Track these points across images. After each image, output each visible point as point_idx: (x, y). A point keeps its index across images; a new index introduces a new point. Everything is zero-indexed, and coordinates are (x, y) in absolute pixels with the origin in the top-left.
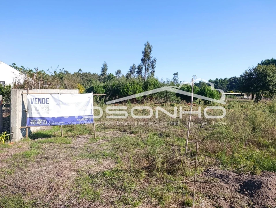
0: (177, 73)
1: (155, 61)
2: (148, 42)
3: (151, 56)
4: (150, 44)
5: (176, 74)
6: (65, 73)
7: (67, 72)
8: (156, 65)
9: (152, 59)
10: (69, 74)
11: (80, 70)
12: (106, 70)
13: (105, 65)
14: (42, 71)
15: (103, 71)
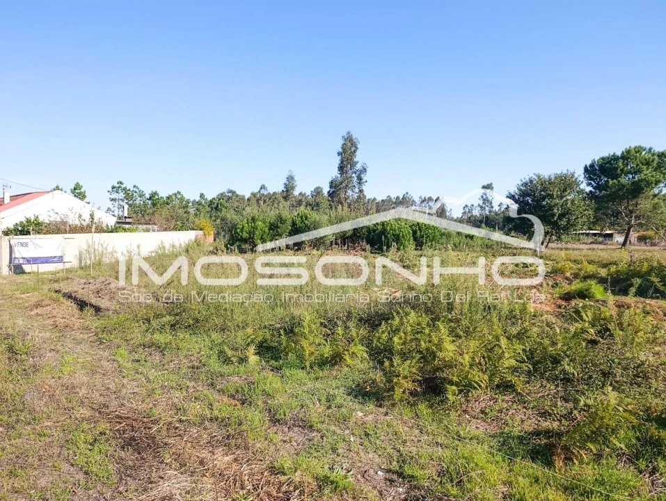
0: (491, 184)
1: (364, 170)
2: (349, 133)
3: (356, 160)
4: (354, 137)
5: (488, 187)
6: (230, 194)
7: (233, 192)
8: (365, 178)
9: (358, 167)
10: (237, 196)
11: (263, 187)
12: (293, 188)
13: (290, 178)
14: (179, 193)
15: (287, 191)
